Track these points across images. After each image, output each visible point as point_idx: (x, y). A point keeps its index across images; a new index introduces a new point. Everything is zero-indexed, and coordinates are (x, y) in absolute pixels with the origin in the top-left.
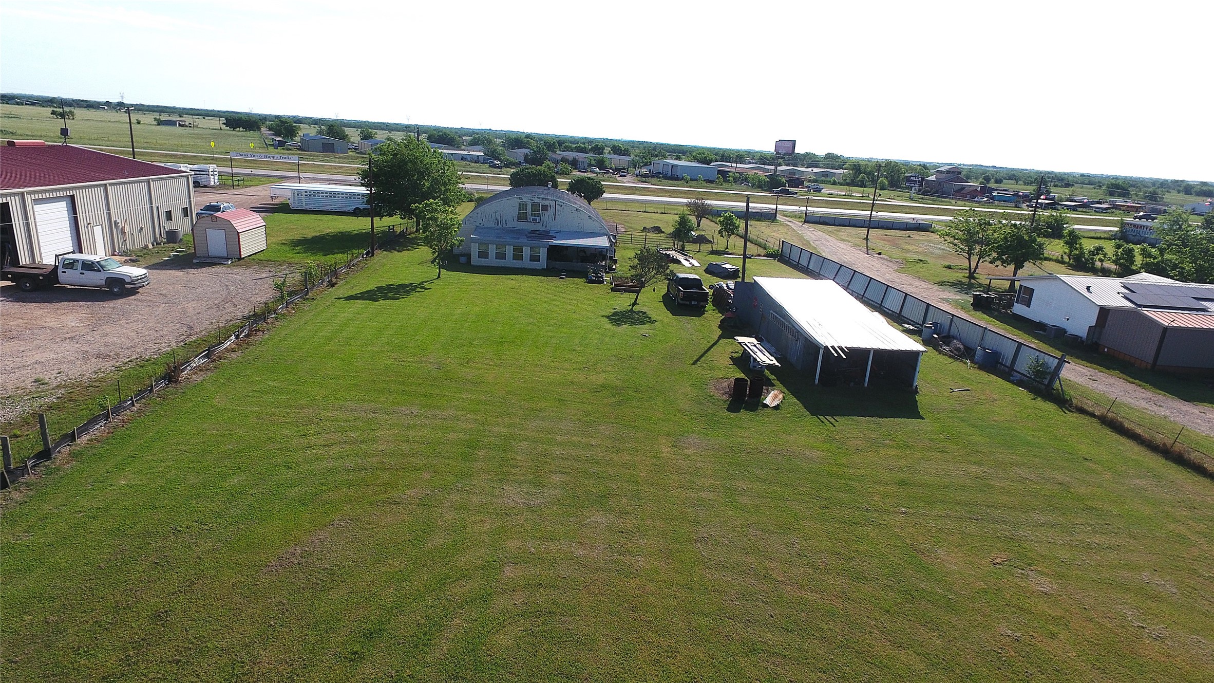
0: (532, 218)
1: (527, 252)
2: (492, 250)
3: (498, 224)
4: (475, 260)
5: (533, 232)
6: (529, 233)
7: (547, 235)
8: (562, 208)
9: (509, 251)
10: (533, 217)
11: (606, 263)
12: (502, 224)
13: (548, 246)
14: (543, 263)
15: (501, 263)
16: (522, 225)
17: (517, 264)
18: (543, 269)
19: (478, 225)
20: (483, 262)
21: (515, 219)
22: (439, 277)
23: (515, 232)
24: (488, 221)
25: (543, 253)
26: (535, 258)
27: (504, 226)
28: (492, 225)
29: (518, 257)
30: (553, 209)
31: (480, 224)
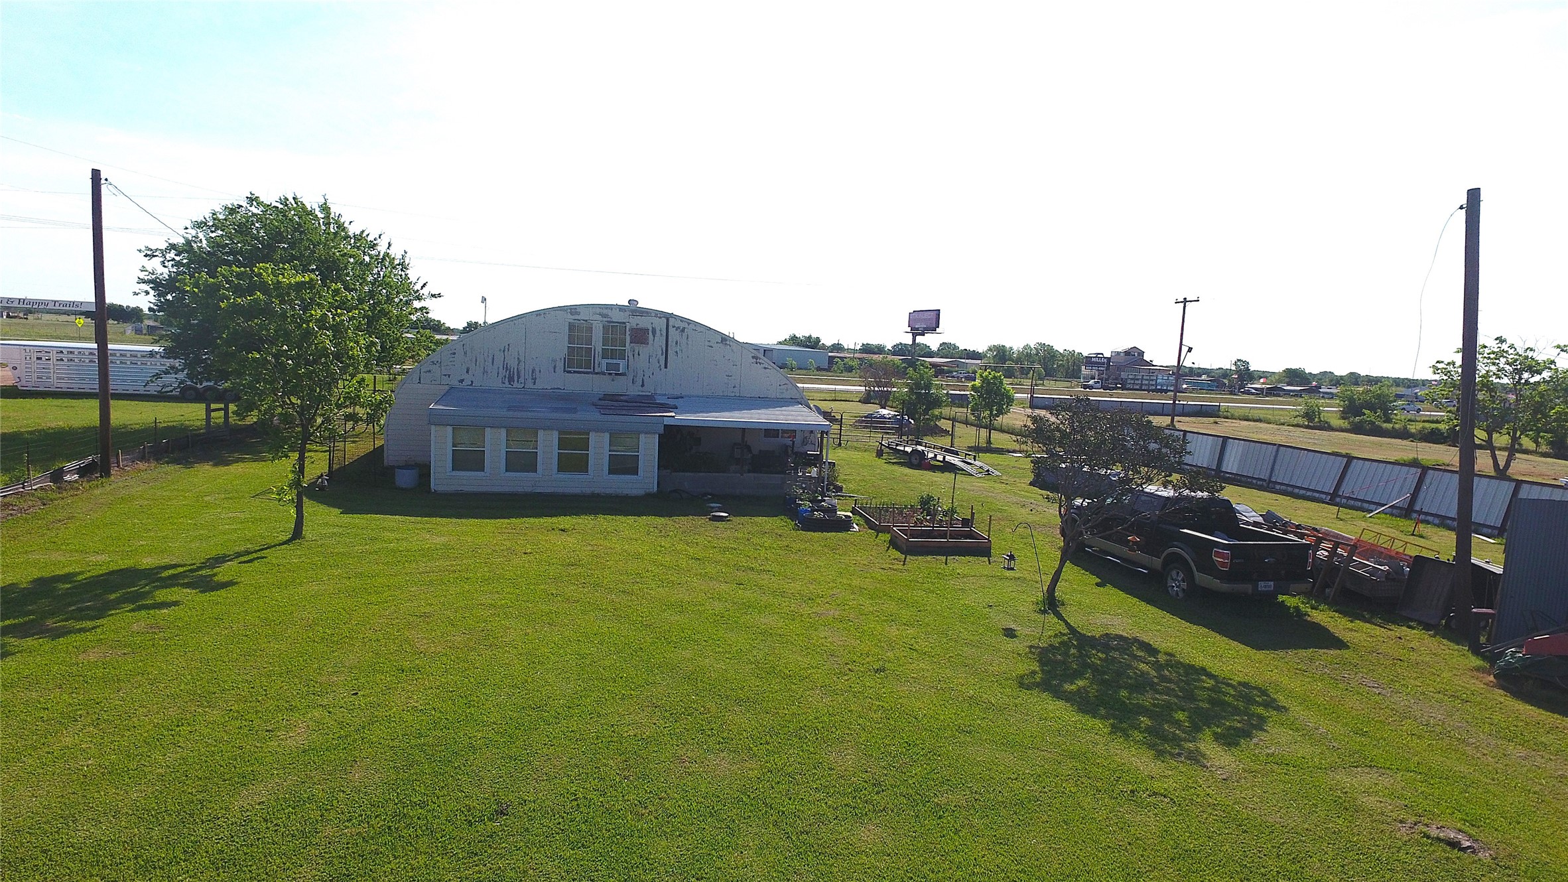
0: (604, 362)
1: (599, 448)
2: (495, 445)
3: (511, 380)
4: (443, 477)
5: (613, 397)
6: (600, 399)
7: (648, 403)
8: (685, 334)
9: (547, 445)
10: (610, 361)
11: (819, 473)
12: (522, 380)
13: (661, 430)
14: (647, 477)
15: (521, 482)
16: (577, 383)
17: (572, 483)
18: (649, 496)
19: (455, 383)
20: (468, 481)
21: (560, 365)
22: (297, 533)
23: (566, 400)
24: (485, 372)
25: (648, 449)
26: (623, 465)
27: (530, 385)
28: (494, 382)
29: (573, 461)
30: (660, 341)
31: (461, 381)
